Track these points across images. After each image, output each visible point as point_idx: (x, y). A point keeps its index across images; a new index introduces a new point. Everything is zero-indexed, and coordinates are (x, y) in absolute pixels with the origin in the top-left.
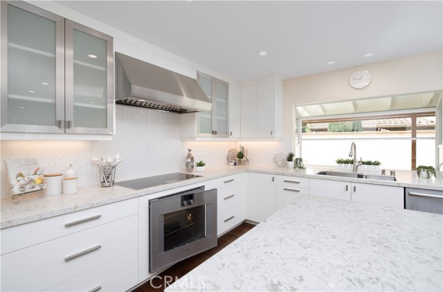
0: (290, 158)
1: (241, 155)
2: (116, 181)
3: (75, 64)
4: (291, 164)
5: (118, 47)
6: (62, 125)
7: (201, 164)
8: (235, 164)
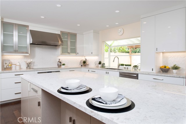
0: (100, 63)
1: (84, 62)
2: (31, 68)
3: (18, 35)
4: (100, 65)
5: (31, 28)
6: (16, 51)
7: (64, 65)
8: (82, 66)
